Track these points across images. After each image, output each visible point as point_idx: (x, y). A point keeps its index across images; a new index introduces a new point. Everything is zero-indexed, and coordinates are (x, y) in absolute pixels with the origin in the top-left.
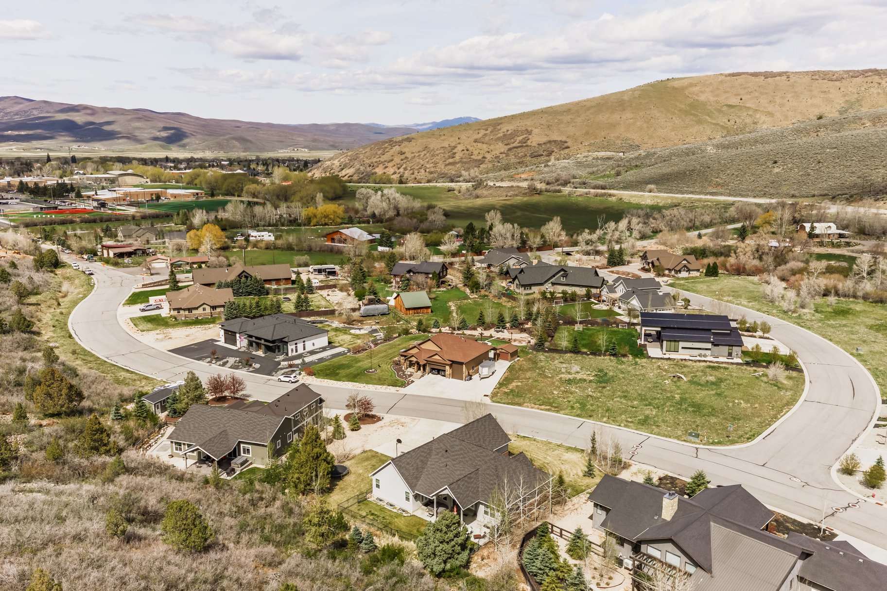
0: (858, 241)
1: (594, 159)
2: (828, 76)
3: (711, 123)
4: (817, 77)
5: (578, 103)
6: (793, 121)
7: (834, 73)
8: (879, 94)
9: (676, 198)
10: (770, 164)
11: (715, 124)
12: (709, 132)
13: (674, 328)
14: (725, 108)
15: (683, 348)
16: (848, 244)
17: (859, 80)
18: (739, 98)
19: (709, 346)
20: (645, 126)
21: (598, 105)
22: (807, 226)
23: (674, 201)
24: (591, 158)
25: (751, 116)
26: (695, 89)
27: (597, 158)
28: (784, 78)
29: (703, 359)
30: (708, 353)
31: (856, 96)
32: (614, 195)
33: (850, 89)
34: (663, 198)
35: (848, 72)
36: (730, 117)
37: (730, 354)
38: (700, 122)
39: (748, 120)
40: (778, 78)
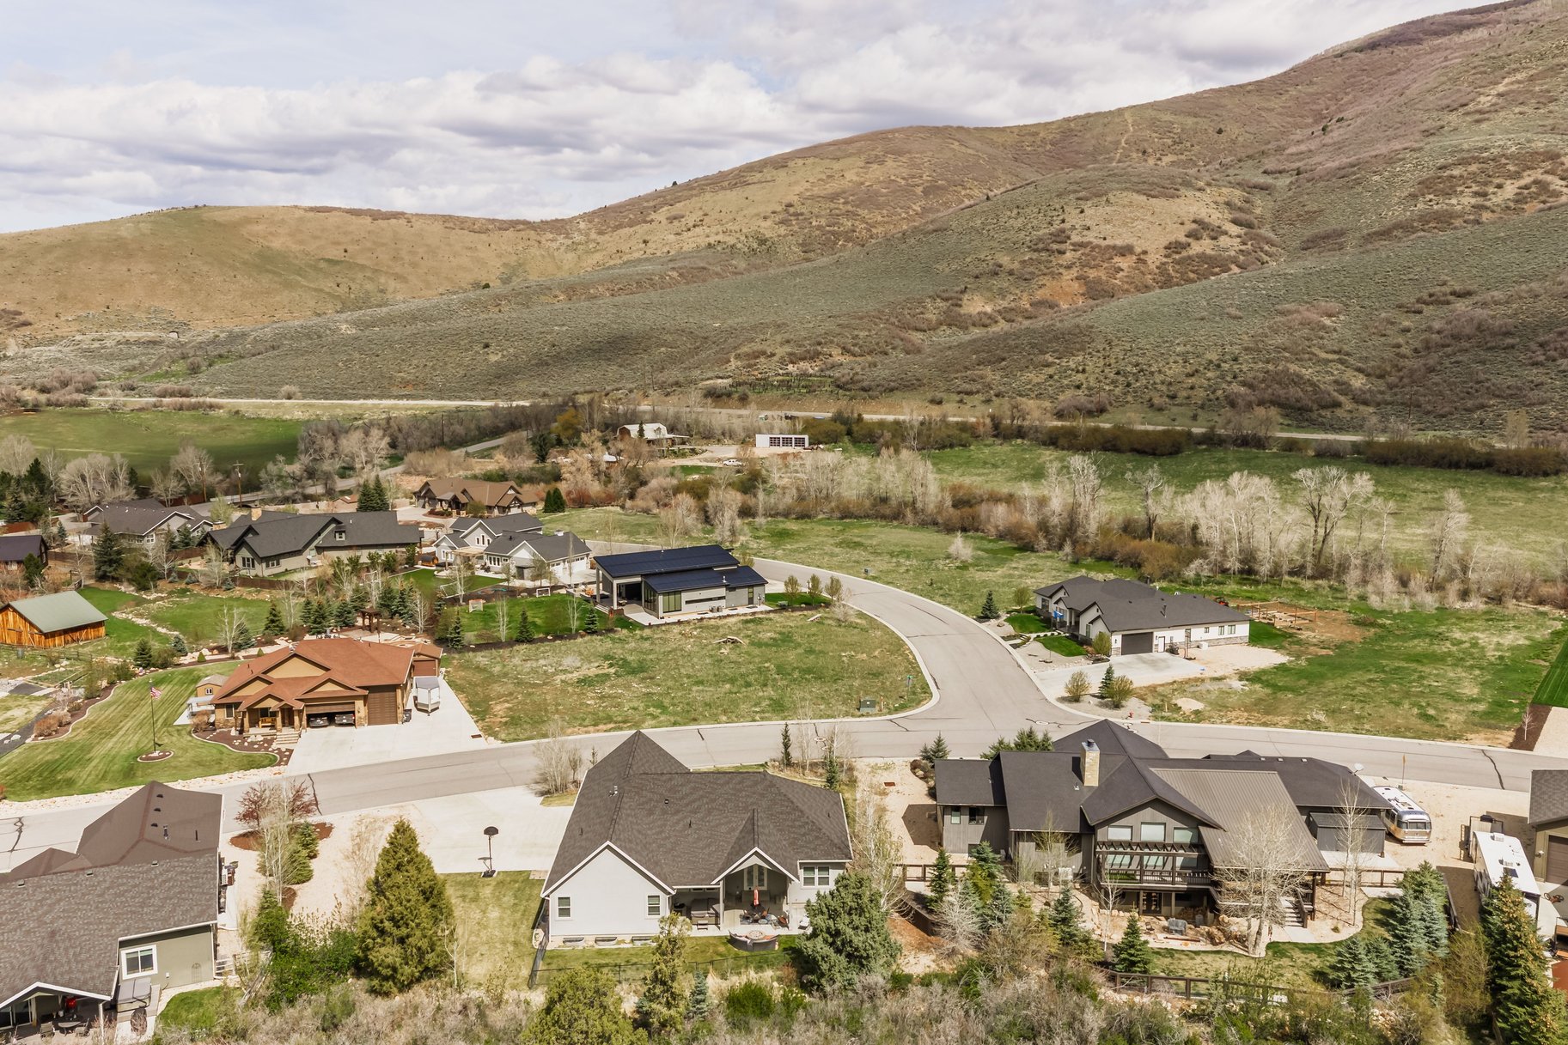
0: (704, 448)
1: (119, 343)
2: (466, 225)
3: (309, 288)
4: (451, 225)
5: (18, 237)
6: (440, 290)
7: (474, 221)
8: (543, 256)
9: (350, 406)
10: (478, 348)
11: (316, 290)
12: (312, 303)
13: (660, 574)
14: (323, 265)
15: (687, 602)
16: (693, 451)
17: (510, 233)
18: (342, 248)
19: (722, 592)
20: (186, 287)
21: (67, 243)
22: (634, 429)
23: (348, 411)
24: (114, 343)
25: (370, 279)
26: (259, 228)
27: (127, 342)
28: (402, 222)
29: (717, 614)
30: (722, 603)
31: (515, 258)
32: (220, 407)
33: (504, 247)
34: (324, 407)
35: (493, 221)
36: (339, 280)
37: (751, 601)
38: (288, 285)
39: (369, 286)
40: (393, 221)
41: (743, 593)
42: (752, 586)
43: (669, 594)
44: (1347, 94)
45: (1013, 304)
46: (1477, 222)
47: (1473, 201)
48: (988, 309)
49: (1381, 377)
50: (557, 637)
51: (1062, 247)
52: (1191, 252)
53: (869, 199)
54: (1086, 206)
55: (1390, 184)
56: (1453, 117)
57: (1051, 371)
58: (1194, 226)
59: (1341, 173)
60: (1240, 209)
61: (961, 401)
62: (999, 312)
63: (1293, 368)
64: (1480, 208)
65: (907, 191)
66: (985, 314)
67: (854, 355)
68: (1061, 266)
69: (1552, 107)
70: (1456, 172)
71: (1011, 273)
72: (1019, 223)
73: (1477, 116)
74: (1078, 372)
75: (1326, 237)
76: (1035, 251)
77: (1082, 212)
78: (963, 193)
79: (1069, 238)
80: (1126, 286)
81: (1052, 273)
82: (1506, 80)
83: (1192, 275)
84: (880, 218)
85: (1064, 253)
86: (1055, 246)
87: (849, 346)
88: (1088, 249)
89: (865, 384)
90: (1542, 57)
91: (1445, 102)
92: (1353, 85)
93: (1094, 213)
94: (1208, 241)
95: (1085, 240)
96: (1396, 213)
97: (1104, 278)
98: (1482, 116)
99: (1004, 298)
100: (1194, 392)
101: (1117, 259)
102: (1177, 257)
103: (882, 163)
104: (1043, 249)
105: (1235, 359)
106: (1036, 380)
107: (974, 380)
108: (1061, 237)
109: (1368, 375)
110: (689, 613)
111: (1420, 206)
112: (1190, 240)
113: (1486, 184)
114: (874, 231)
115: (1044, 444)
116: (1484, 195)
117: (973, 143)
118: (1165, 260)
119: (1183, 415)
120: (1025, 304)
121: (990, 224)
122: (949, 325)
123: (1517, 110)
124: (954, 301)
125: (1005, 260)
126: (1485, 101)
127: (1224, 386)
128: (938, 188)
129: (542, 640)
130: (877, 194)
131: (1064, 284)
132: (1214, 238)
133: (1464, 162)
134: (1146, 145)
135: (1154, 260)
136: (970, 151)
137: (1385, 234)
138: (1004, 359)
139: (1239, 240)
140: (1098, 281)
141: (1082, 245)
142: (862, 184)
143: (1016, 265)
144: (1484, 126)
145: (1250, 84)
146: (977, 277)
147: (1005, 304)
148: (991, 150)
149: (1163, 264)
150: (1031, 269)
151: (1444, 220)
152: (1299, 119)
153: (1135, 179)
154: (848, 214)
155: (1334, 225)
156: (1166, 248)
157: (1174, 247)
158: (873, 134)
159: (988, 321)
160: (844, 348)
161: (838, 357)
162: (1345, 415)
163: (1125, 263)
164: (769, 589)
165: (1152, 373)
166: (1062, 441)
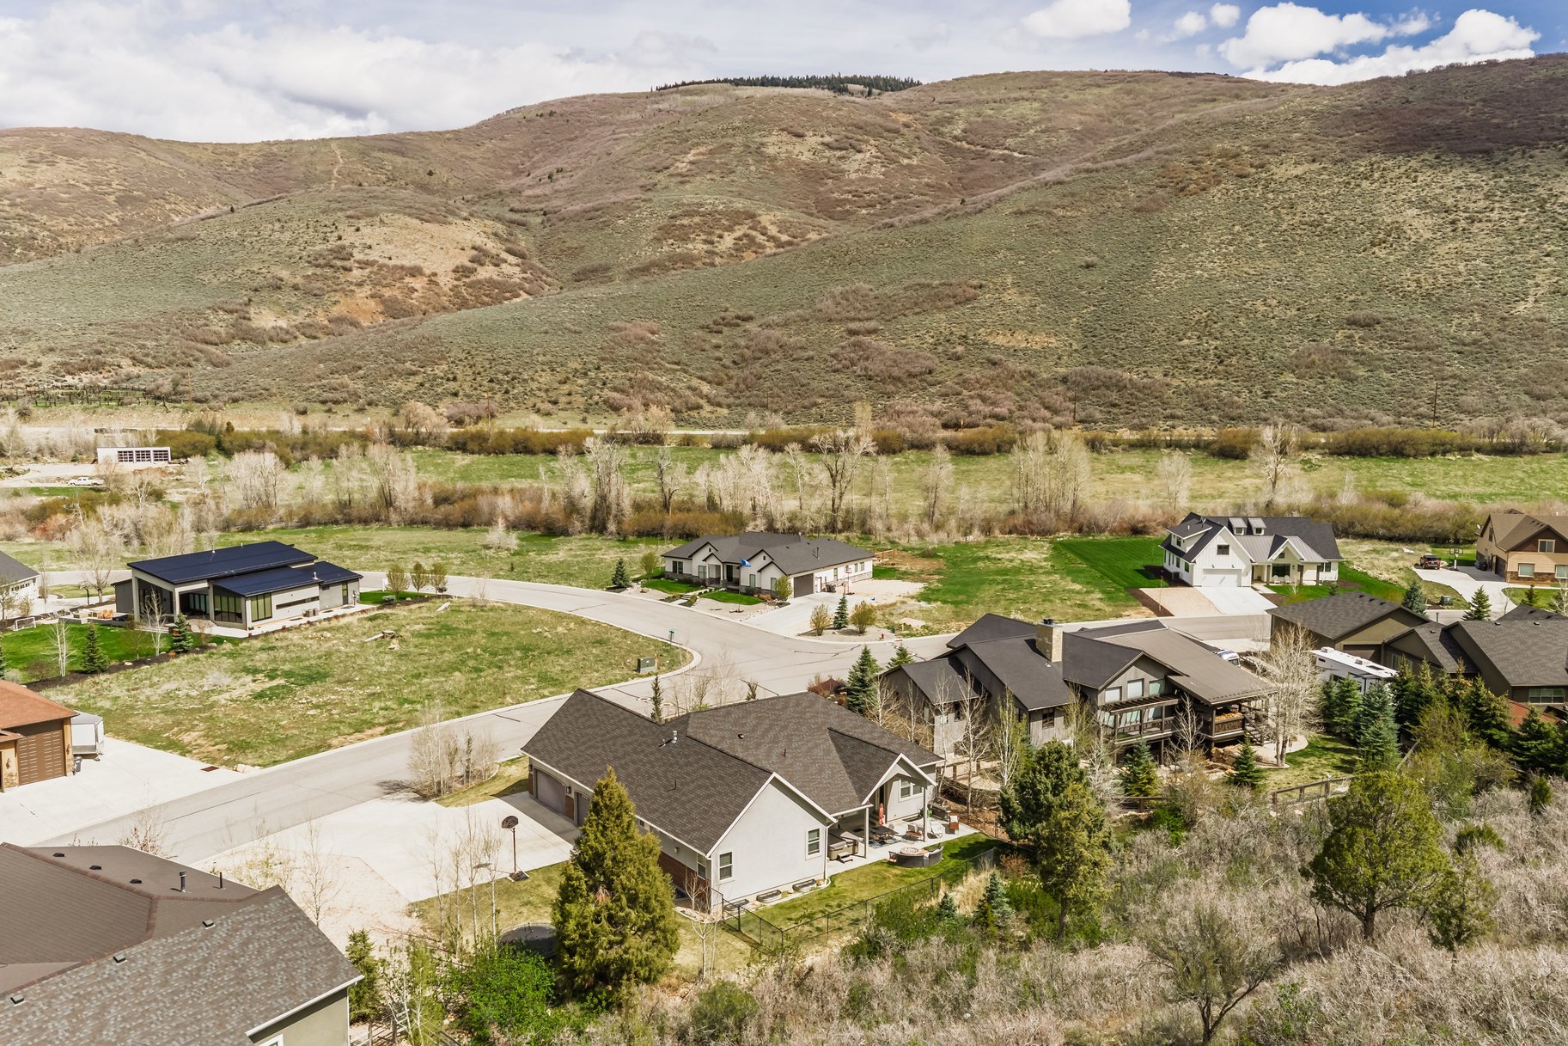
13: (232, 576)
15: (279, 607)
19: (314, 591)
29: (317, 618)
30: (316, 605)
37: (346, 600)
41: (337, 591)
42: (345, 583)
43: (257, 597)
44: (537, 153)
45: (308, 320)
46: (713, 265)
47: (705, 247)
48: (283, 323)
49: (719, 384)
50: (137, 664)
51: (347, 264)
52: (479, 277)
53: (46, 203)
54: (361, 224)
55: (636, 228)
56: (660, 177)
57: (419, 379)
58: (474, 252)
59: (590, 215)
60: (507, 240)
61: (329, 411)
62: (296, 326)
63: (651, 376)
64: (711, 253)
65: (96, 198)
66: (281, 329)
67: (150, 366)
68: (351, 283)
69: (732, 177)
70: (685, 221)
71: (295, 287)
72: (287, 236)
73: (680, 179)
74: (448, 380)
75: (594, 270)
76: (317, 266)
77: (358, 230)
78: (168, 207)
79: (352, 255)
80: (424, 307)
81: (343, 290)
82: (693, 152)
83: (486, 299)
84: (66, 226)
85: (350, 270)
86: (339, 263)
87: (139, 356)
88: (375, 269)
89: (199, 394)
90: (714, 136)
91: (652, 164)
92: (540, 145)
93: (370, 233)
94: (492, 268)
95: (371, 258)
96: (647, 254)
97: (399, 297)
98: (684, 178)
99: (296, 313)
100: (573, 398)
101: (408, 279)
102: (467, 280)
103: (52, 164)
104: (326, 265)
105: (598, 368)
106: (406, 389)
107: (335, 389)
108: (342, 253)
109: (709, 383)
110: (280, 619)
111: (666, 248)
112: (475, 265)
113: (710, 234)
114: (62, 240)
115: (450, 449)
116: (712, 243)
117: (162, 155)
118: (456, 283)
119: (573, 419)
120: (321, 319)
121: (250, 236)
122: (243, 339)
123: (708, 176)
124: (242, 314)
125: (285, 274)
126: (682, 166)
127: (598, 391)
128: (135, 198)
129: (117, 669)
130: (55, 198)
131: (358, 301)
132: (497, 265)
133: (686, 214)
134: (360, 178)
135: (446, 281)
136: (162, 163)
137: (645, 270)
138: (360, 368)
139: (518, 269)
140: (394, 300)
141: (368, 263)
142: (31, 185)
143: (299, 280)
144: (688, 186)
145: (448, 132)
146: (256, 290)
147: (299, 319)
148: (186, 166)
149: (456, 286)
150: (319, 284)
151: (688, 260)
152: (500, 171)
153: (401, 204)
154: (19, 217)
155: (596, 261)
156: (454, 271)
157: (461, 271)
158: (30, 130)
159: (287, 337)
160: (133, 358)
161: (128, 368)
162: (709, 415)
163: (418, 283)
164: (364, 587)
165: (525, 380)
166: (470, 446)
